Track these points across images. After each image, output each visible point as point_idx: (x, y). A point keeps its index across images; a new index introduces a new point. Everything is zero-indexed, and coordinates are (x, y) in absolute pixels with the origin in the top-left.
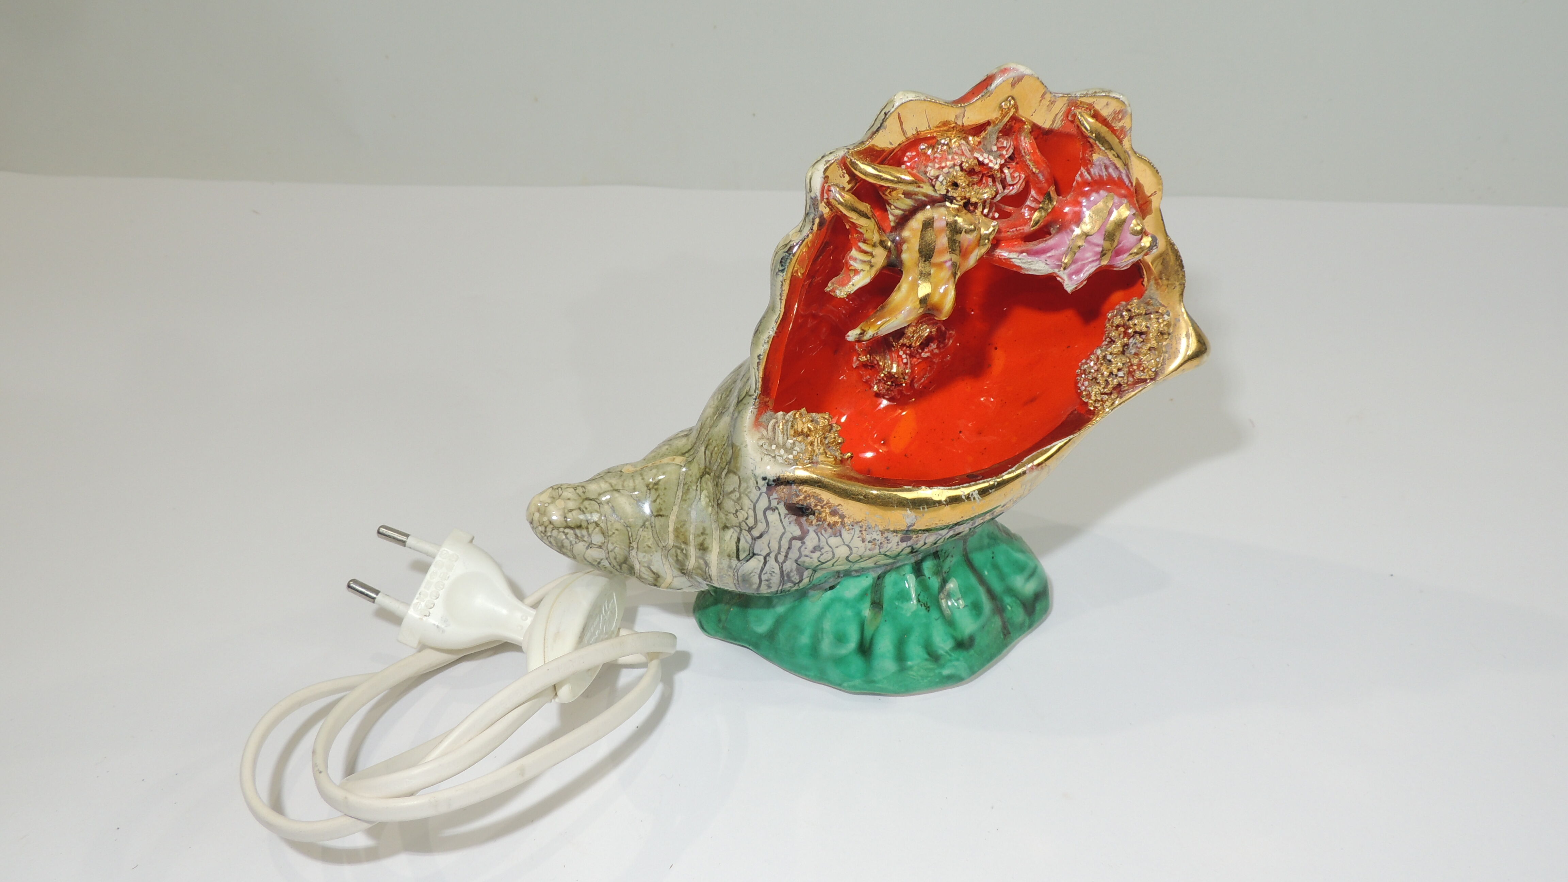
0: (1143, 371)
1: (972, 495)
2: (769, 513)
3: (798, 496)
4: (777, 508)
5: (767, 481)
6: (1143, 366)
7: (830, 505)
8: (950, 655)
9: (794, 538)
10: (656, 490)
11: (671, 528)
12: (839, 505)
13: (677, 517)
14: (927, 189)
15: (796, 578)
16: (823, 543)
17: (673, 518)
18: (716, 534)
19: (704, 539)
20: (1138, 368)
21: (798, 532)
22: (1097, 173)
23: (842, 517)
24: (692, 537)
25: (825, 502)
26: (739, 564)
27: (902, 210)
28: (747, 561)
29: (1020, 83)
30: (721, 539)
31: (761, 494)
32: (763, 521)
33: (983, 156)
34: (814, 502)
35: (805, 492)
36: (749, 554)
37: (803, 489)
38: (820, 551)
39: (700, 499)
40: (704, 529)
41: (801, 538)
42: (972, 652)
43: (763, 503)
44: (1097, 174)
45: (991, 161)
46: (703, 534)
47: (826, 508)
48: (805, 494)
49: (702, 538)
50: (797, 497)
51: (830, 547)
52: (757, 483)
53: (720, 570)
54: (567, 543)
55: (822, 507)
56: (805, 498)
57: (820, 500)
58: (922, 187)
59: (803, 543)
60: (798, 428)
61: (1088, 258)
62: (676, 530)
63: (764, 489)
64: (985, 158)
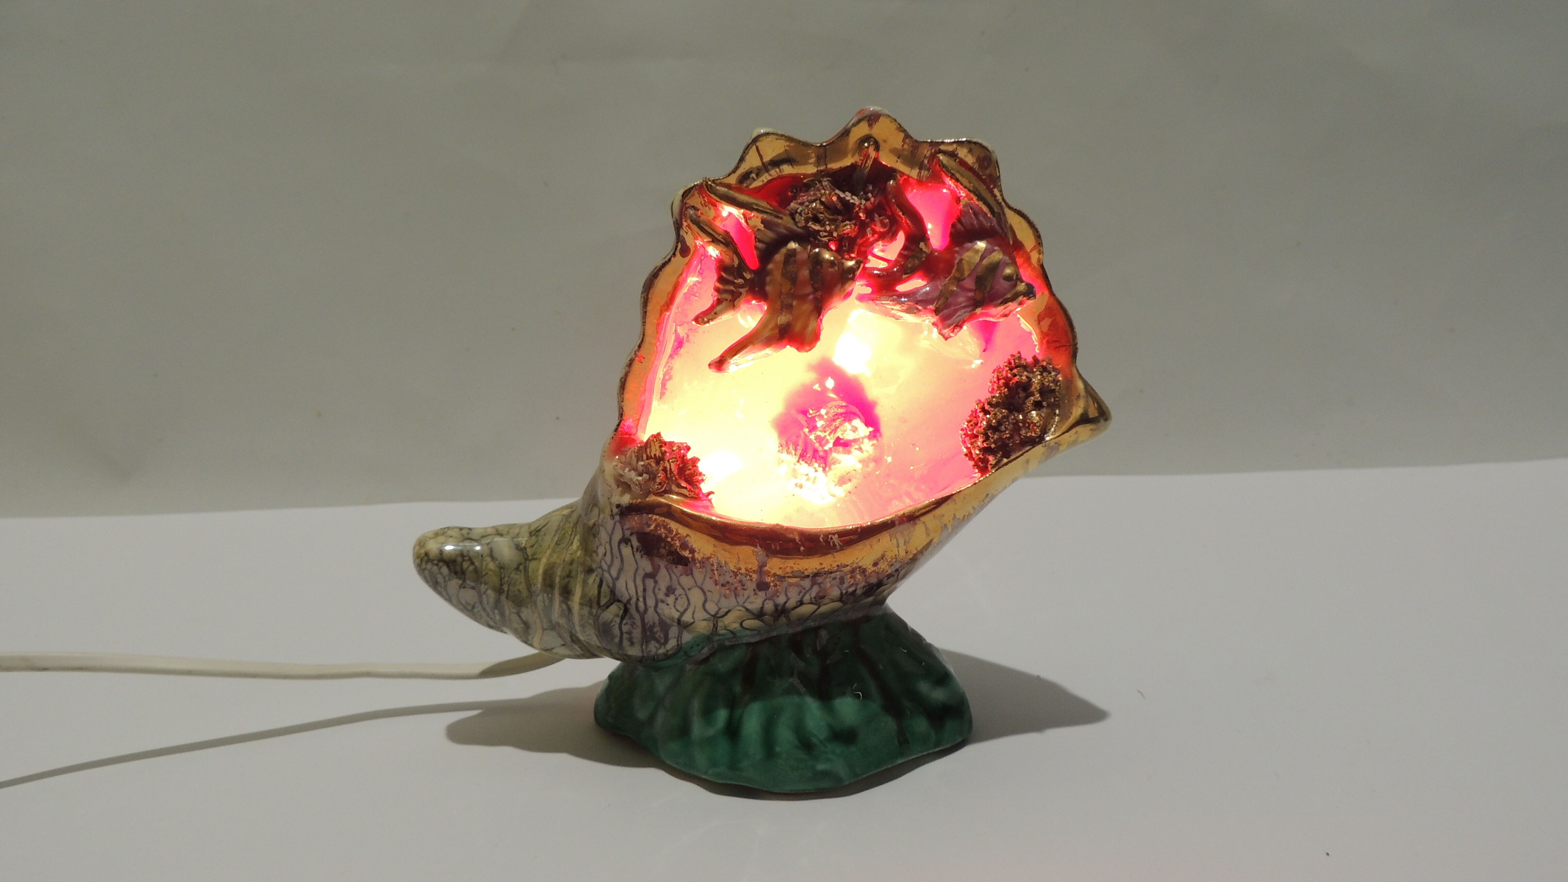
2: (623, 546)
3: (649, 526)
4: (630, 540)
5: (620, 508)
7: (679, 536)
8: (826, 747)
9: (647, 576)
10: (537, 536)
11: (541, 571)
12: (688, 535)
13: (548, 560)
15: (660, 635)
16: (675, 583)
17: (544, 560)
18: (581, 577)
19: (569, 582)
21: (649, 569)
22: (968, 221)
23: (692, 551)
24: (557, 580)
25: (674, 533)
26: (600, 611)
27: (766, 243)
28: (608, 607)
29: (877, 123)
30: (585, 582)
31: (615, 524)
32: (618, 555)
34: (665, 533)
35: (656, 520)
36: (610, 599)
37: (653, 517)
38: (673, 593)
39: (572, 543)
40: (570, 572)
41: (652, 576)
42: (853, 749)
43: (618, 536)
44: (968, 223)
46: (569, 576)
47: (676, 540)
48: (655, 522)
49: (567, 580)
50: (649, 527)
51: (683, 589)
52: (612, 511)
53: (582, 617)
54: (440, 579)
55: (672, 539)
56: (656, 527)
57: (670, 531)
58: (782, 218)
59: (656, 582)
60: (650, 453)
61: (961, 303)
62: (545, 572)
63: (617, 518)
64: (847, 196)
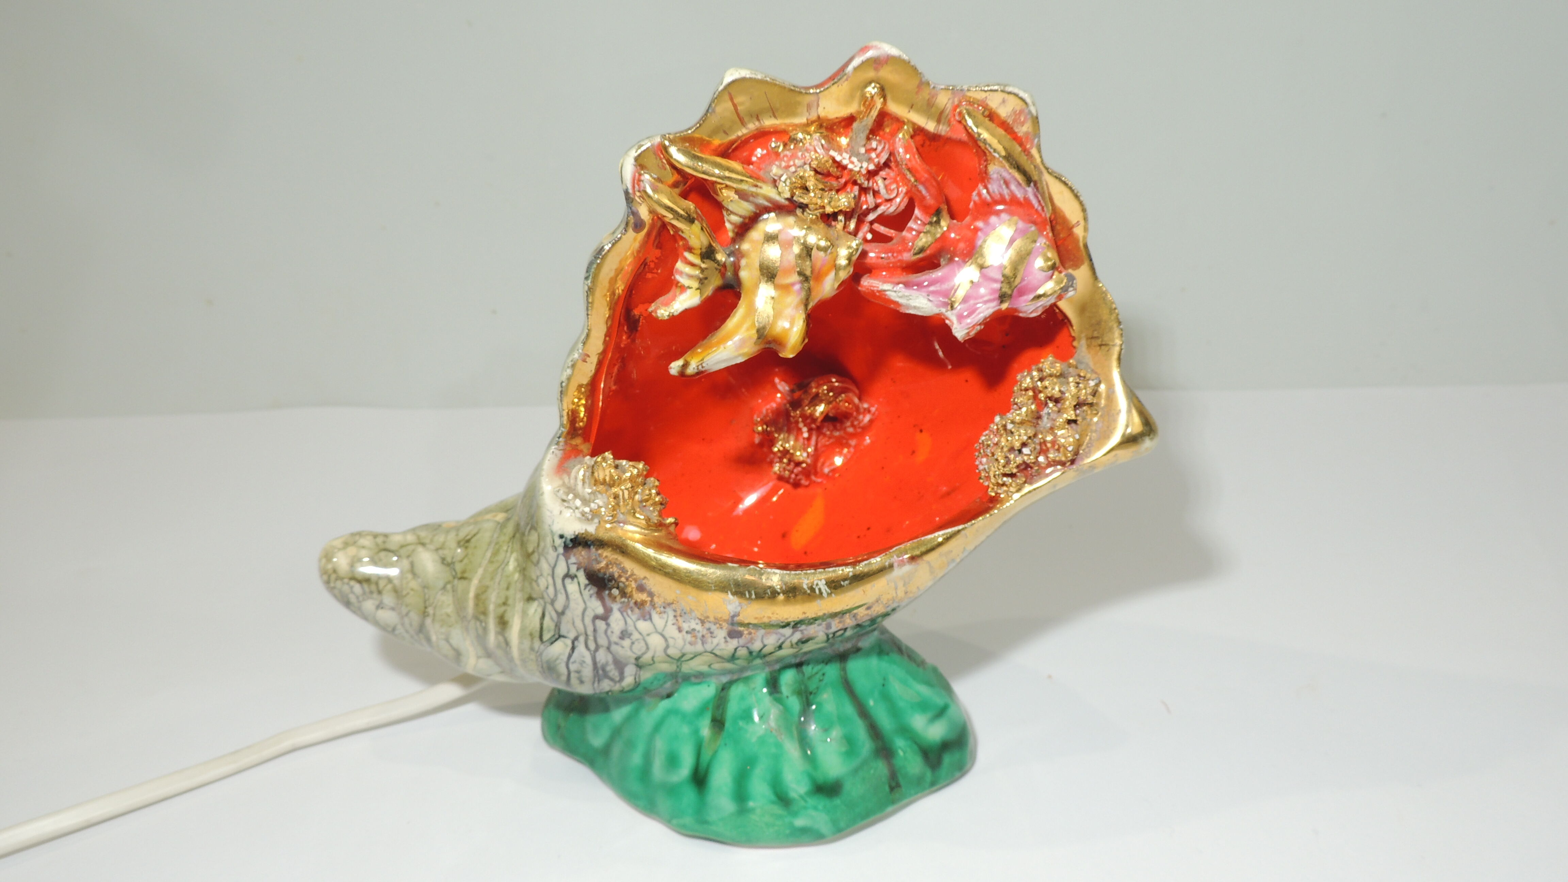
0: (1058, 450)
1: (817, 585)
2: (568, 581)
3: (599, 562)
4: (576, 576)
5: (564, 540)
6: (1058, 444)
7: (635, 577)
8: (806, 801)
9: (596, 617)
10: (466, 548)
11: (472, 594)
12: (645, 578)
13: (480, 581)
14: (768, 190)
15: (614, 673)
16: (631, 628)
17: (475, 582)
18: (519, 606)
19: (505, 612)
20: (1053, 446)
21: (600, 610)
22: (996, 190)
23: (651, 594)
24: (491, 607)
25: (629, 573)
26: (542, 647)
27: (741, 216)
28: (552, 643)
30: (524, 613)
31: (558, 556)
32: (563, 591)
33: (841, 155)
34: (618, 572)
35: (606, 557)
36: (554, 635)
37: (603, 553)
38: (629, 638)
39: (508, 562)
40: (507, 598)
41: (605, 618)
42: (837, 801)
43: (561, 569)
44: (997, 192)
45: (852, 163)
46: (505, 604)
47: (631, 581)
48: (606, 559)
49: (503, 609)
50: (598, 564)
51: (640, 634)
52: (554, 541)
53: (521, 651)
54: (353, 599)
55: (627, 579)
56: (607, 565)
57: (624, 570)
58: (761, 188)
59: (608, 625)
60: (598, 476)
61: (982, 297)
62: (477, 597)
63: (561, 550)
64: (844, 159)
